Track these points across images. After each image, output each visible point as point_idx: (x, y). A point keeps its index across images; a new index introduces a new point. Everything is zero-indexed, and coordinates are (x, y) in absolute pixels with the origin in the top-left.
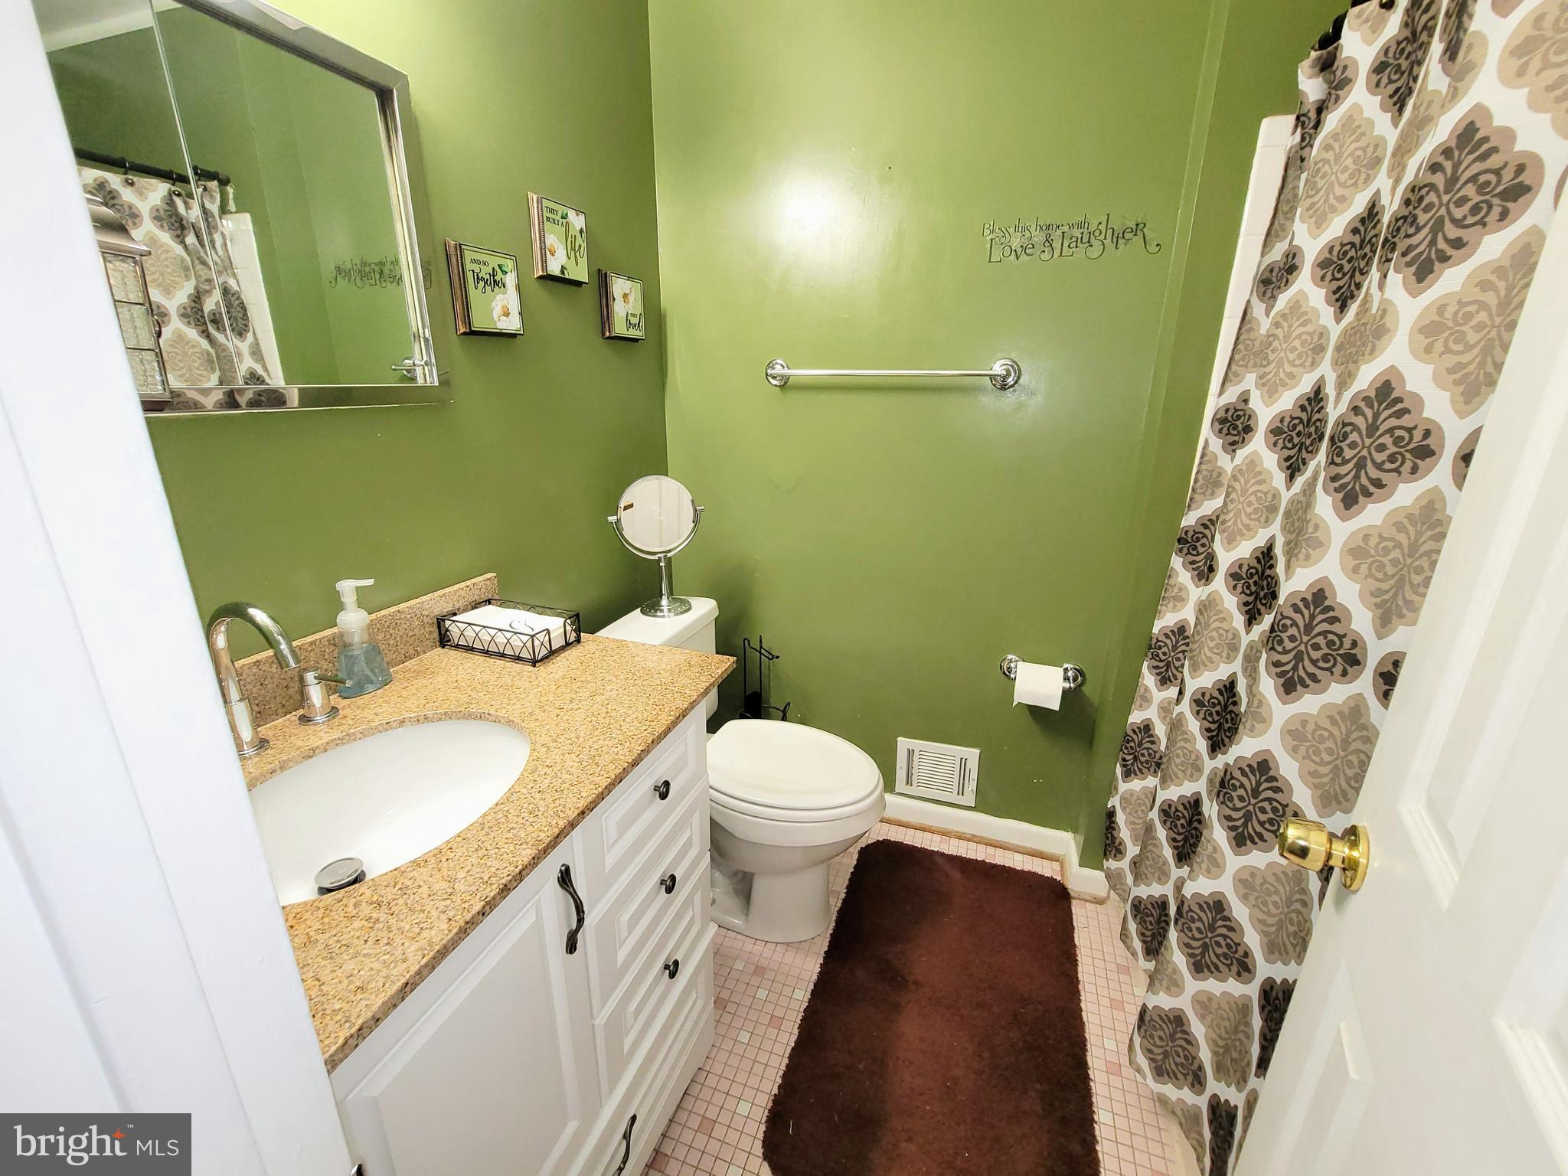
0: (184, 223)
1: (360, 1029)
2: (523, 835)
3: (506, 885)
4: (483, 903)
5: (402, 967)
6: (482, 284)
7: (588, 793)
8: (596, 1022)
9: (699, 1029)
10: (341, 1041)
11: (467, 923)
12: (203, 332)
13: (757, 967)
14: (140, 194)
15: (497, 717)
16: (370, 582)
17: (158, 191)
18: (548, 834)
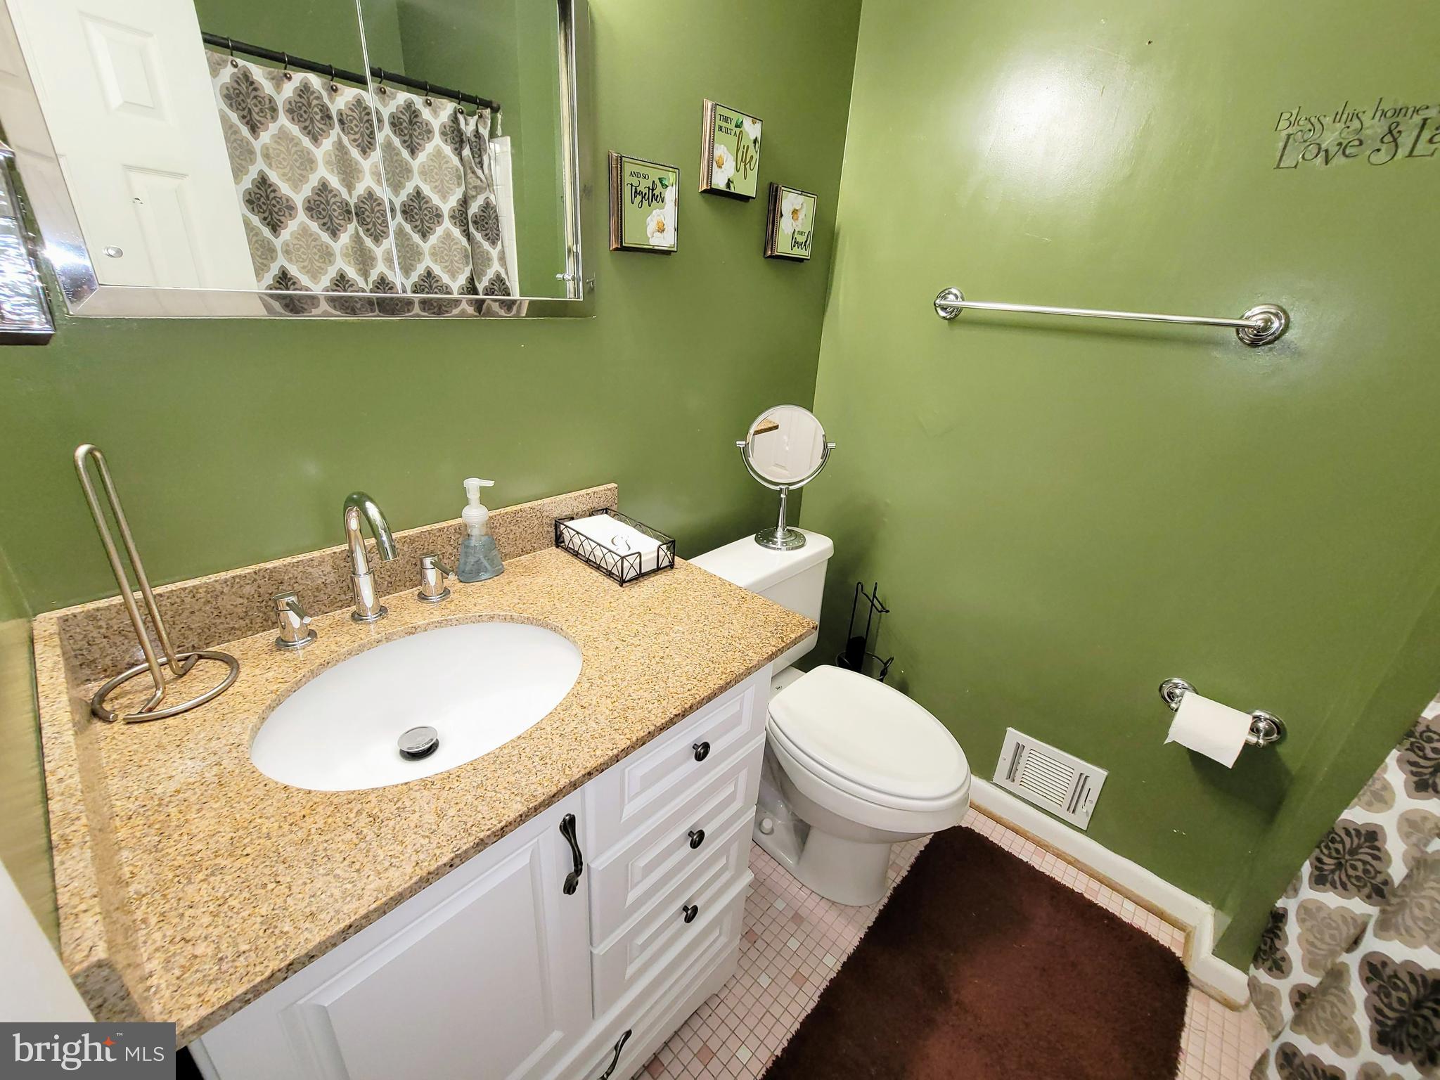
0: (464, 137)
1: (290, 965)
2: (523, 784)
3: (482, 840)
4: (453, 855)
5: (355, 904)
6: (639, 198)
7: (604, 751)
8: (595, 952)
9: (719, 961)
10: (267, 974)
11: (429, 873)
12: (464, 231)
13: (796, 913)
14: (435, 113)
15: (567, 633)
16: (491, 483)
17: (448, 107)
18: (545, 790)
